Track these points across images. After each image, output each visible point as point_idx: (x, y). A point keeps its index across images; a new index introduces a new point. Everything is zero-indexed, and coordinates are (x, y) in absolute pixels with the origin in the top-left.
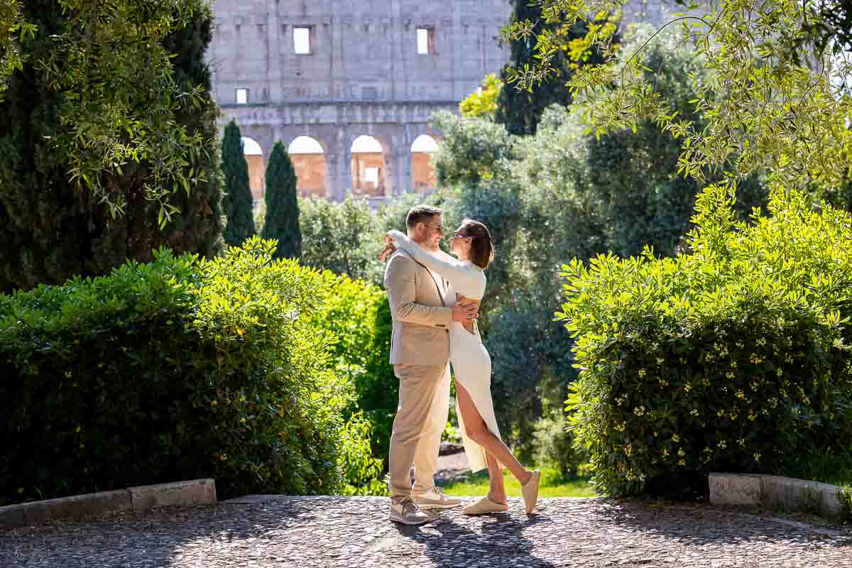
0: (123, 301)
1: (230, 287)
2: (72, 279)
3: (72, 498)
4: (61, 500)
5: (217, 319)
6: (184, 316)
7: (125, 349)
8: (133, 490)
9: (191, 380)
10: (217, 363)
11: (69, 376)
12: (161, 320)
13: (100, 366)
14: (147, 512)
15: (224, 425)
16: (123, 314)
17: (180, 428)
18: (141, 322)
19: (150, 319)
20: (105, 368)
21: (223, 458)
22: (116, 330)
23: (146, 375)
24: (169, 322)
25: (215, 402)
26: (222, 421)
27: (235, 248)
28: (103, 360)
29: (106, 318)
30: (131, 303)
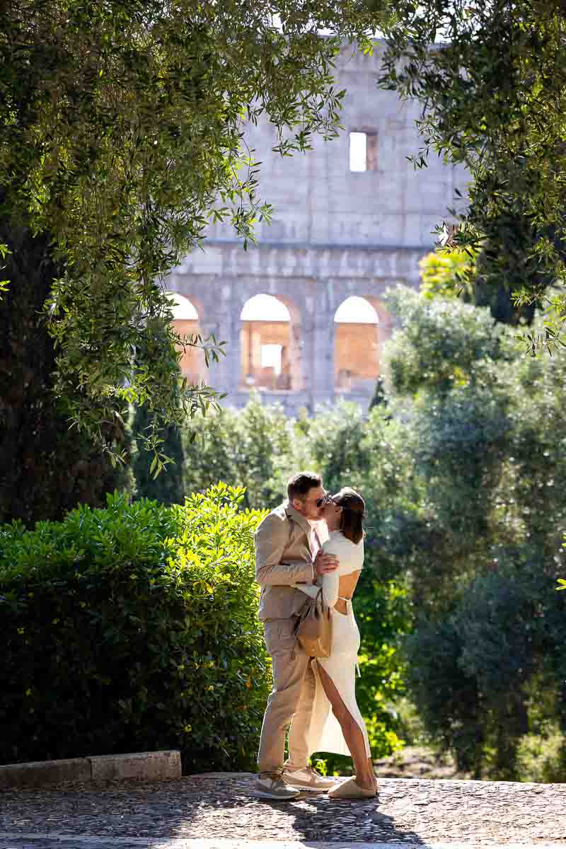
0: (82, 551)
1: (198, 540)
2: (11, 523)
3: (30, 765)
4: (19, 766)
5: (185, 575)
6: (149, 570)
7: (84, 605)
8: (94, 759)
9: (155, 642)
10: (185, 624)
11: (22, 632)
12: (124, 574)
13: (55, 622)
14: (108, 783)
15: (190, 691)
16: (81, 566)
17: (143, 694)
18: (101, 575)
19: (111, 572)
20: (60, 624)
21: (188, 729)
22: (73, 583)
23: (107, 635)
24: (133, 577)
25: (183, 667)
26: (189, 687)
27: (198, 494)
28: (59, 616)
29: (65, 568)
30: (89, 553)
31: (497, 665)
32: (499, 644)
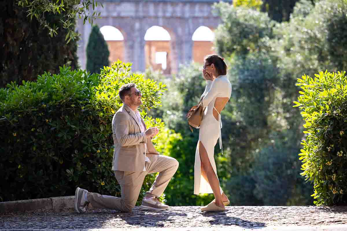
0: (46, 94)
1: (107, 88)
2: (11, 84)
3: (20, 201)
4: (14, 202)
5: (100, 104)
6: (81, 102)
7: (47, 121)
8: (53, 198)
9: (85, 139)
10: (100, 130)
11: (16, 135)
12: (68, 105)
13: (32, 130)
14: (61, 210)
15: (104, 165)
16: (46, 101)
17: (79, 166)
18: (56, 106)
19: (61, 103)
20: (36, 131)
21: (103, 184)
22: (42, 110)
23: (60, 135)
24: (73, 106)
25: (99, 151)
26: (103, 162)
27: (107, 67)
28: (34, 126)
29: (37, 103)
30: (50, 95)
31: (273, 192)
32: (274, 182)
